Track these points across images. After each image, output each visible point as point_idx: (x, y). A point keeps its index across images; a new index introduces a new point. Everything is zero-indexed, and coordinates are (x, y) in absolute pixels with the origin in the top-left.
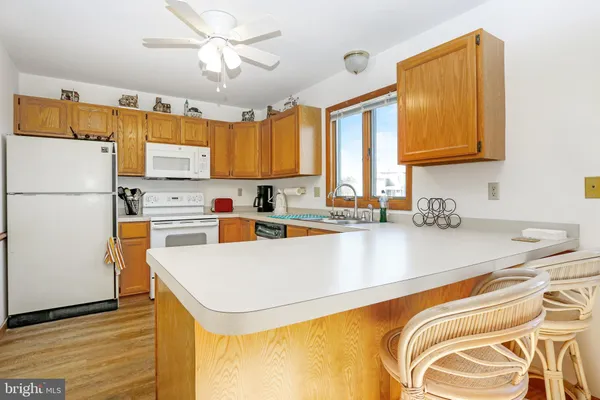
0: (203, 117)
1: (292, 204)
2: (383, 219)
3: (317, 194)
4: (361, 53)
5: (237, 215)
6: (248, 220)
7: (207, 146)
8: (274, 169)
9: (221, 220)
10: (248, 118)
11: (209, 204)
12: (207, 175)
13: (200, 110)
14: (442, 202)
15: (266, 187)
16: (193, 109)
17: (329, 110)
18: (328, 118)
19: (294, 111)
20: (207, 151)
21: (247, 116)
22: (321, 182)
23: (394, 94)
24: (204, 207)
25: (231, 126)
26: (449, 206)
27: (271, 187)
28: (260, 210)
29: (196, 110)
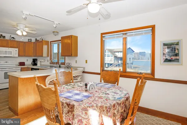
0: (16, 40)
1: (42, 64)
2: (60, 67)
3: (48, 61)
4: (57, 32)
5: (26, 67)
6: (29, 68)
7: (17, 48)
8: (37, 55)
9: (21, 68)
10: (30, 41)
11: (17, 64)
12: (17, 55)
13: (15, 38)
14: (69, 63)
15: (35, 59)
16: (12, 38)
17: (51, 42)
18: (51, 44)
19: (42, 41)
20: (17, 49)
21: (30, 40)
22: (49, 58)
23: (60, 42)
24: (16, 64)
25: (25, 43)
26: (70, 64)
27: (37, 59)
28: (33, 65)
29: (14, 38)
